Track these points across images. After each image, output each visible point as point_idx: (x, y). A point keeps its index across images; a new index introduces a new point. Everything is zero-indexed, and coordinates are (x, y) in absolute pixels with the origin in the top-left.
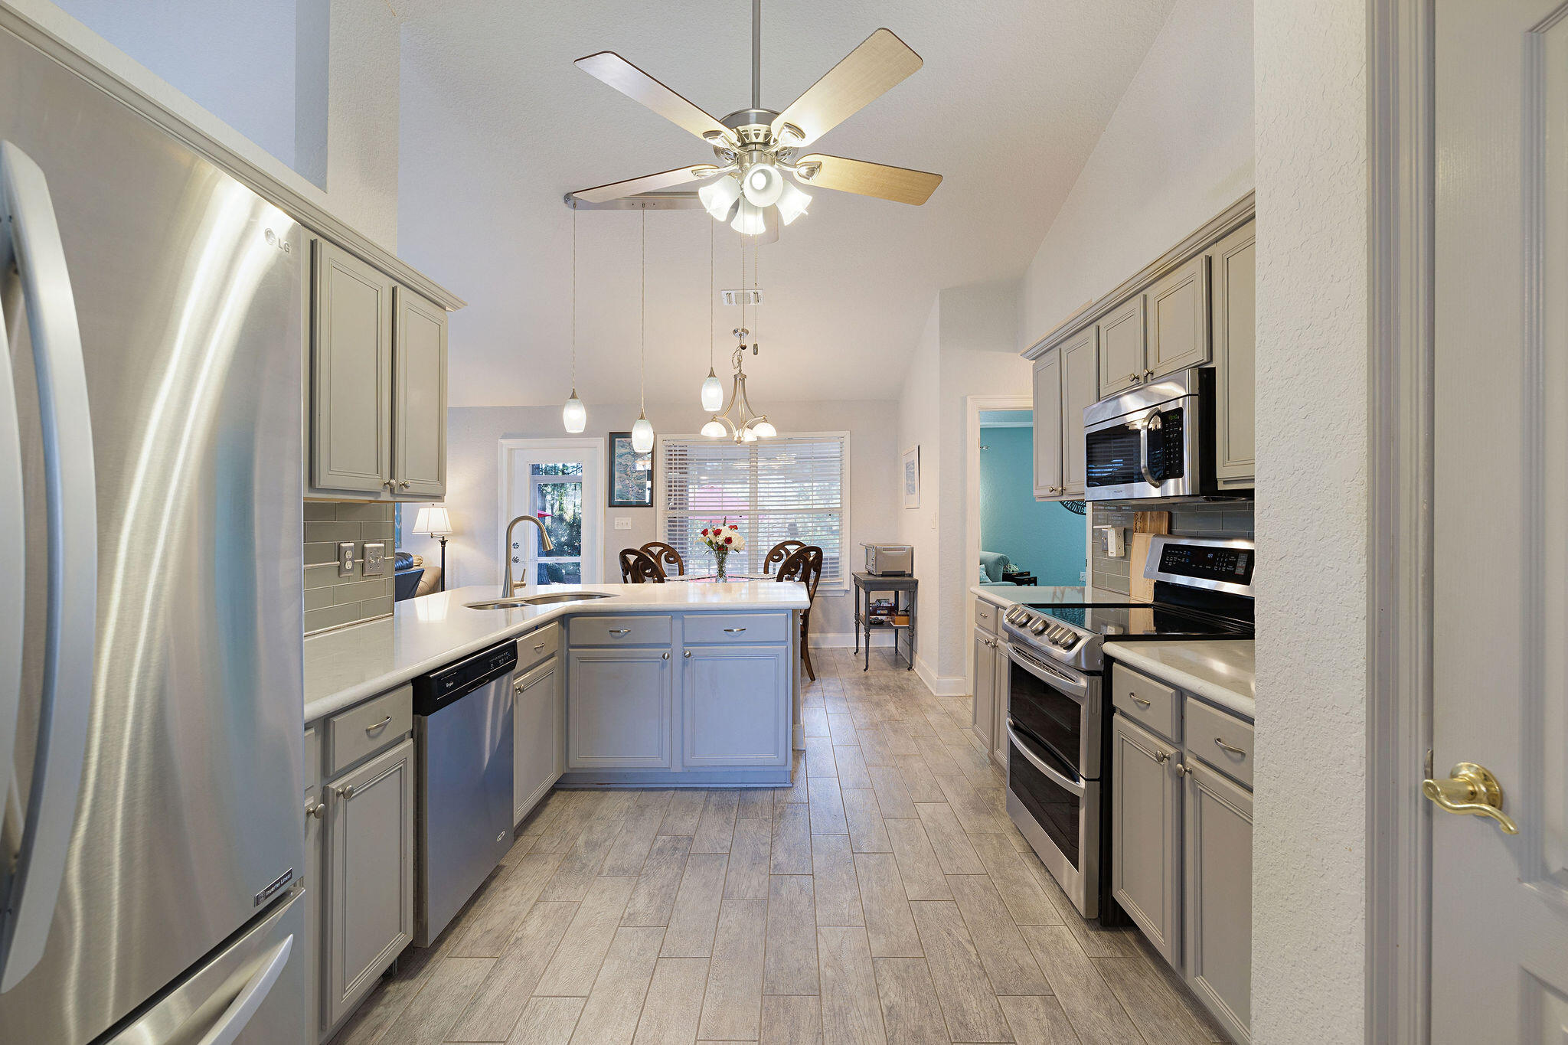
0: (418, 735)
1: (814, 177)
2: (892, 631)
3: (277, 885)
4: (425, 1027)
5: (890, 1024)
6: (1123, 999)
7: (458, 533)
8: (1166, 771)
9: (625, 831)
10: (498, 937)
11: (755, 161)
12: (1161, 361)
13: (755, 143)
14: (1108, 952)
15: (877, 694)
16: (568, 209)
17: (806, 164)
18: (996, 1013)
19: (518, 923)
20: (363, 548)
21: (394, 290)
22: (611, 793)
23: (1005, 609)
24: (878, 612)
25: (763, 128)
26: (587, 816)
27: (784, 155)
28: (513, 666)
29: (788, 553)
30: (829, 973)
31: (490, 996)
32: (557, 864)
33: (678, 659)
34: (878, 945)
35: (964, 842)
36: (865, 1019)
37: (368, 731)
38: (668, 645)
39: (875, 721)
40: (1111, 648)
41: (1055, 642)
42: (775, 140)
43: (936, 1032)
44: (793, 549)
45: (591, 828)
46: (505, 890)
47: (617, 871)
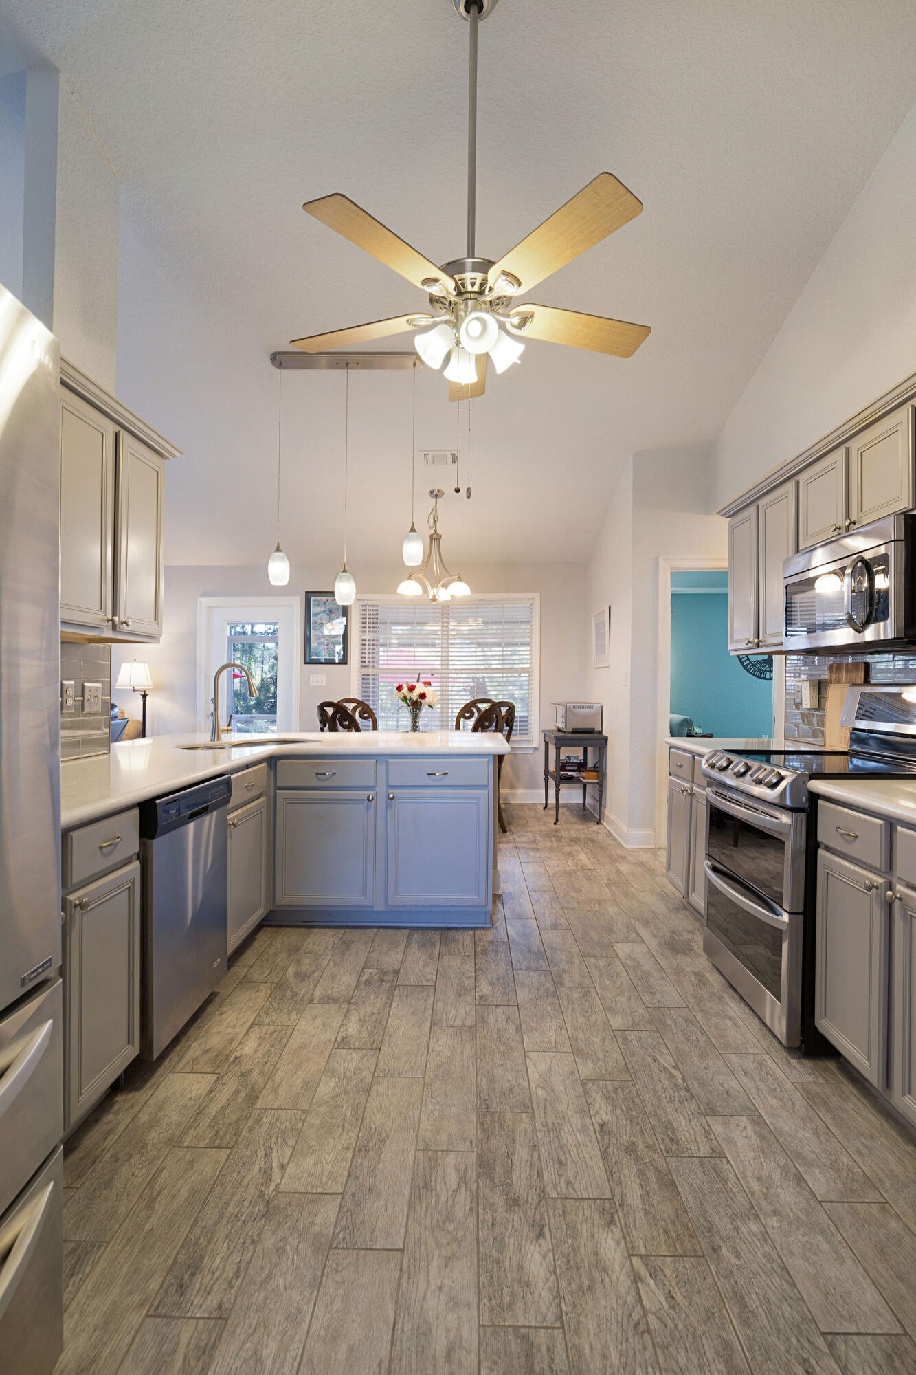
0: (144, 858)
1: (526, 327)
2: (579, 788)
3: (40, 970)
4: (154, 1135)
5: (603, 1139)
6: (829, 1121)
7: (159, 688)
8: (874, 901)
9: (332, 964)
10: (217, 1056)
11: (469, 310)
12: (864, 510)
13: (471, 292)
14: (810, 1079)
15: (568, 845)
16: (273, 368)
17: (518, 314)
18: (705, 1130)
19: (235, 1044)
20: (83, 687)
21: (117, 436)
22: (316, 931)
23: (702, 756)
24: (568, 768)
25: (479, 276)
26: (294, 950)
27: (498, 305)
28: (227, 801)
29: (479, 710)
30: (540, 1093)
31: (213, 1109)
32: (269, 992)
33: (381, 801)
34: (586, 1069)
35: (663, 978)
36: (578, 1135)
37: (101, 848)
38: (371, 788)
39: (568, 869)
40: (818, 786)
41: (759, 782)
42: (491, 289)
43: (648, 1147)
44: (484, 707)
45: (299, 962)
46: (221, 1014)
47: (327, 1000)
